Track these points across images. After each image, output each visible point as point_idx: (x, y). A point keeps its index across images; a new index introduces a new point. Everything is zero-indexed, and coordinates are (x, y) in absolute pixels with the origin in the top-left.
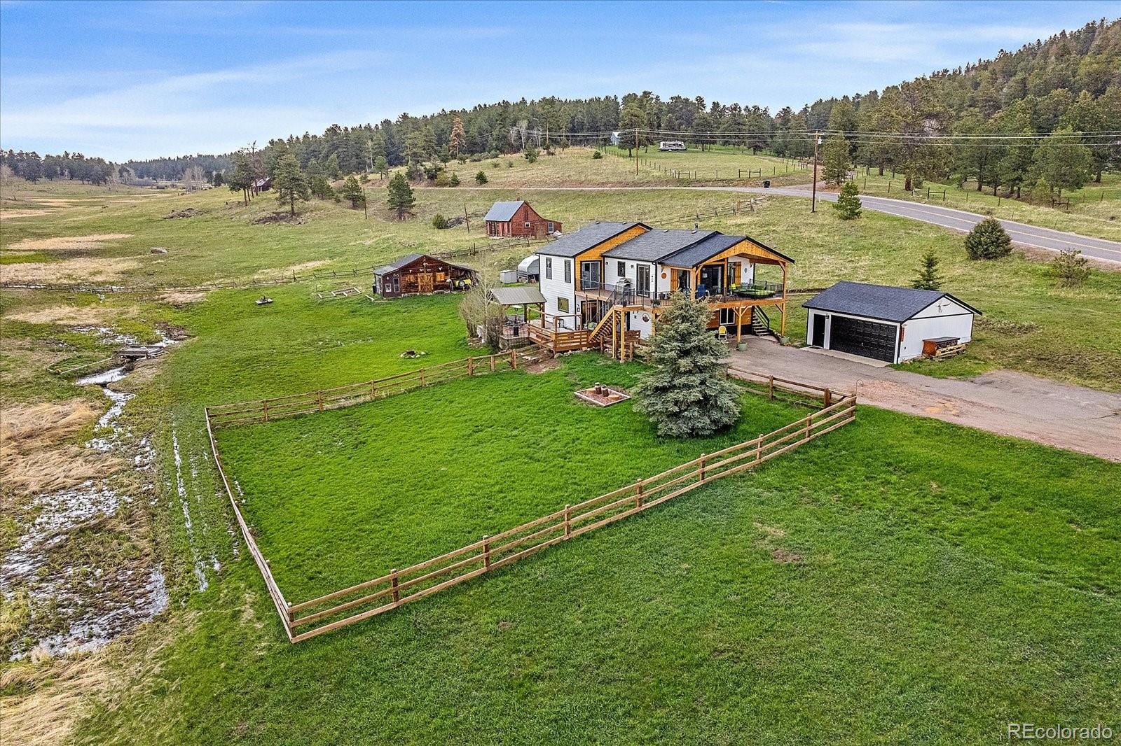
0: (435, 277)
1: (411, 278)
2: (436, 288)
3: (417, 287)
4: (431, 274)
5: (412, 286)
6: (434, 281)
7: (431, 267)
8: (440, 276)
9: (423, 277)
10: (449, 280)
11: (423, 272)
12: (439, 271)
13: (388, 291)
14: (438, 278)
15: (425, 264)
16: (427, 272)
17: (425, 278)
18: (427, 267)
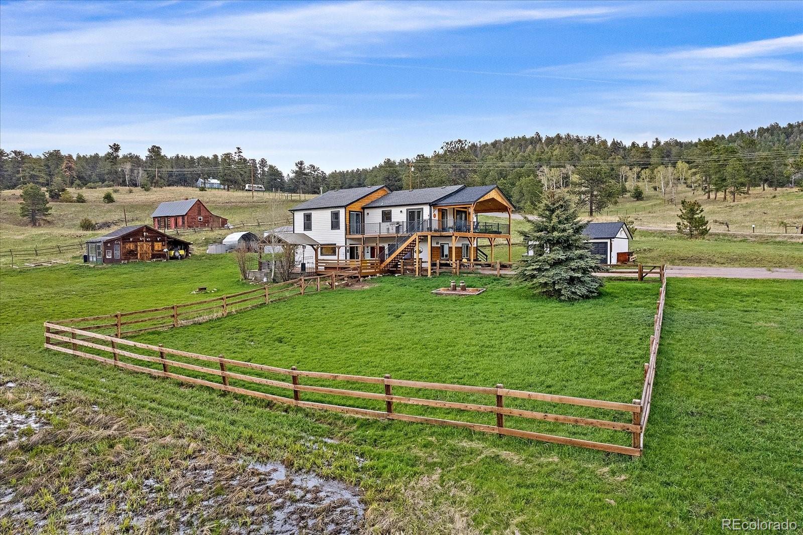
0: (153, 246)
1: (131, 246)
2: (154, 256)
3: (137, 254)
4: (150, 244)
5: (130, 255)
6: (153, 249)
7: (150, 237)
8: (158, 246)
9: (142, 246)
10: (166, 250)
11: (143, 241)
12: (157, 241)
13: (107, 257)
14: (156, 248)
15: (145, 234)
16: (146, 241)
17: (144, 247)
18: (147, 237)
